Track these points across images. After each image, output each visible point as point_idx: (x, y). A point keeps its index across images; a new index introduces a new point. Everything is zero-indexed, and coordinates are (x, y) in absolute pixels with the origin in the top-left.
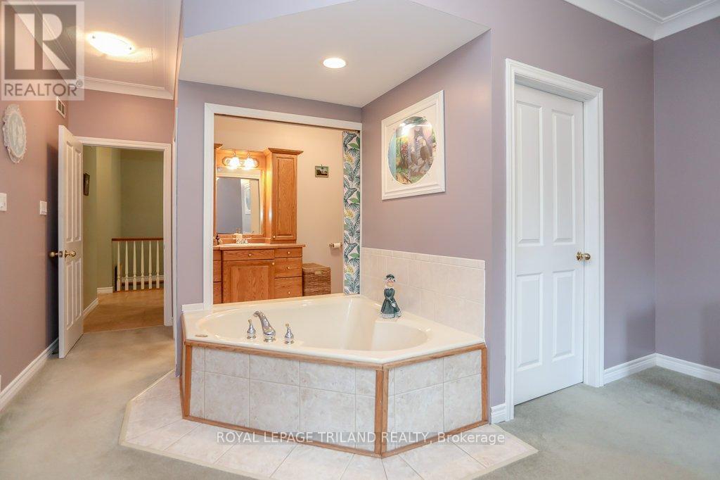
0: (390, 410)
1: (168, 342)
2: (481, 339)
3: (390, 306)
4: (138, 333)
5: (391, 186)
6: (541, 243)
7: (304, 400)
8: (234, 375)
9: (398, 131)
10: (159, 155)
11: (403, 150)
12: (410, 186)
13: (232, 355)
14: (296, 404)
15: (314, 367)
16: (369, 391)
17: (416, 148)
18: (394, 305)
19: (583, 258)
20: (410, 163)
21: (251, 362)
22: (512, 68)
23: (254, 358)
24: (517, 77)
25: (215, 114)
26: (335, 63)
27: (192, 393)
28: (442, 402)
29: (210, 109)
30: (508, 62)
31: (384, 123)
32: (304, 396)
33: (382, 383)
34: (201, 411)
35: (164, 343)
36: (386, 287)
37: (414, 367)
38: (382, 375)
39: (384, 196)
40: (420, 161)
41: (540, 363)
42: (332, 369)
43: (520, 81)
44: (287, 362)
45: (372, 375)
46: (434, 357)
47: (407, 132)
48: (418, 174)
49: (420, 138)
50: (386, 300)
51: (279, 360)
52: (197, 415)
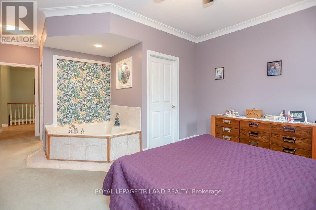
0: (111, 150)
1: (39, 141)
2: (140, 130)
3: (117, 123)
4: (24, 139)
5: (119, 85)
6: (160, 103)
7: (87, 149)
8: (65, 144)
9: (121, 67)
10: (33, 70)
11: (123, 73)
12: (124, 85)
13: (64, 138)
14: (84, 151)
15: (89, 139)
16: (105, 145)
17: (126, 73)
18: (118, 123)
19: (173, 107)
20: (124, 78)
21: (70, 139)
22: (149, 52)
23: (71, 138)
24: (150, 55)
25: (57, 59)
26: (98, 46)
27: (50, 151)
28: (127, 148)
29: (55, 57)
30: (148, 51)
31: (117, 64)
32: (87, 148)
33: (109, 142)
34: (53, 157)
35: (37, 142)
36: (116, 117)
37: (118, 137)
38: (109, 139)
39: (117, 88)
40: (127, 77)
41: (160, 138)
42: (95, 139)
43: (151, 55)
44: (81, 138)
45: (106, 140)
46: (125, 135)
47: (124, 67)
48: (126, 81)
49: (127, 70)
50: (116, 121)
51: (79, 138)
52: (52, 158)
